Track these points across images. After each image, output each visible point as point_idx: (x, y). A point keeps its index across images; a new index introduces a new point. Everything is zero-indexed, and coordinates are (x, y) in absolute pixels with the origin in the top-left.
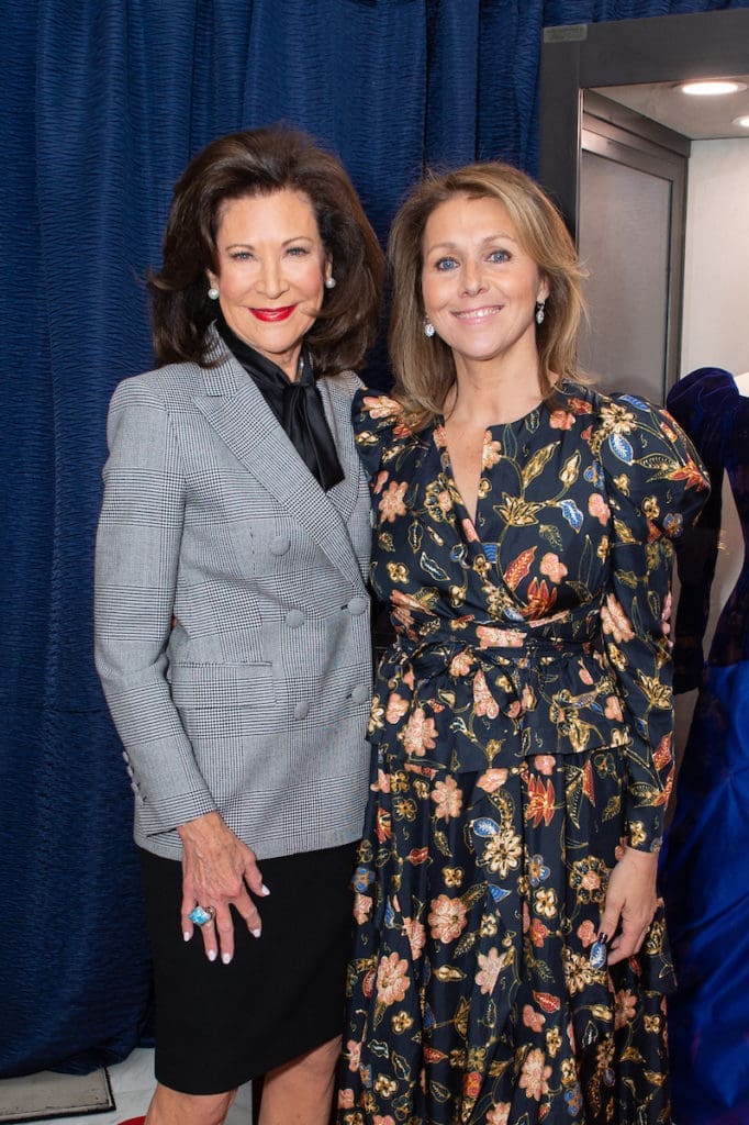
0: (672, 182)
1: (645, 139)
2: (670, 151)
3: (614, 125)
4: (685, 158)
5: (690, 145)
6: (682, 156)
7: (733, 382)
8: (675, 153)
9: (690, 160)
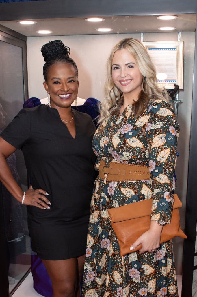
0: (22, 48)
1: (13, 36)
2: (21, 39)
3: (4, 32)
4: (25, 41)
5: (26, 38)
6: (24, 41)
7: (40, 101)
8: (22, 40)
9: (27, 42)
